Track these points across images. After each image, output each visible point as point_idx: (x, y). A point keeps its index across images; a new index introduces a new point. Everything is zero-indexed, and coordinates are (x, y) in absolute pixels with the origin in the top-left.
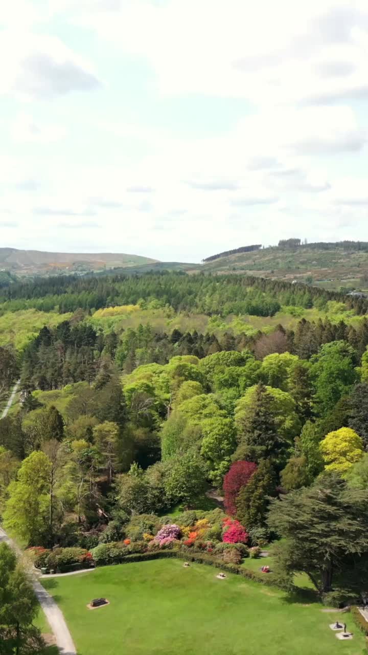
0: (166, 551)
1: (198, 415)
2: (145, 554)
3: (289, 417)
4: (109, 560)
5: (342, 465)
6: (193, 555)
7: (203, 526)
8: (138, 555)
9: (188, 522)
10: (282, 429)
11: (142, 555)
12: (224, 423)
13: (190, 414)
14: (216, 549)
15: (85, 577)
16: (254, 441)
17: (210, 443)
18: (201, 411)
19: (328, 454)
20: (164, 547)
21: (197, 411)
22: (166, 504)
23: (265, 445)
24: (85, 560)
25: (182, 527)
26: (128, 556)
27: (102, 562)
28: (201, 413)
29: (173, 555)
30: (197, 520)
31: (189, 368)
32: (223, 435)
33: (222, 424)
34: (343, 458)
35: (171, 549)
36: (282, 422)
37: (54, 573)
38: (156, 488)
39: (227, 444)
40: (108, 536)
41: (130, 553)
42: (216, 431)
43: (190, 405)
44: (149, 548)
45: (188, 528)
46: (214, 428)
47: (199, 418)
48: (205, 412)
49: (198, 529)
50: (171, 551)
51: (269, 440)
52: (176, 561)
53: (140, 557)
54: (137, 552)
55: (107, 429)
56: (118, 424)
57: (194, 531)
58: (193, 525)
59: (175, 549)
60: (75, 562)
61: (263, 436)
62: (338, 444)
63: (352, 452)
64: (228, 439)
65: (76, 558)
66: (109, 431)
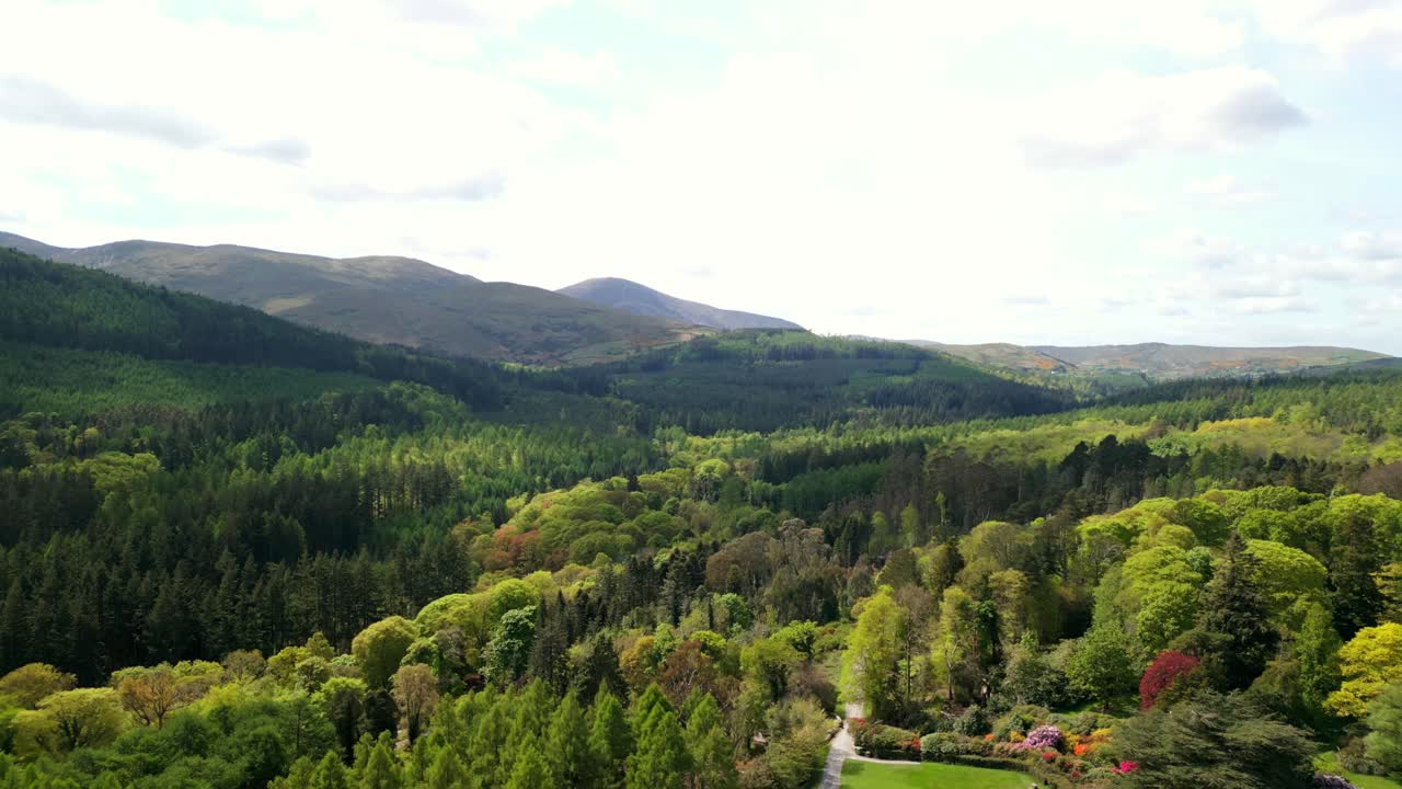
0: (1016, 761)
1: (1152, 576)
2: (987, 759)
3: (1305, 596)
4: (940, 756)
5: (1368, 684)
6: (1049, 776)
7: (1101, 739)
8: (978, 757)
9: (1081, 729)
10: (1288, 613)
11: (982, 759)
12: (1175, 591)
13: (1140, 573)
14: (1087, 775)
15: (901, 771)
16: (1219, 625)
17: (1147, 619)
18: (1157, 570)
19: (1348, 664)
20: (1015, 756)
21: (1150, 569)
22: (1069, 697)
23: (1235, 634)
24: (909, 748)
25: (1069, 733)
26: (963, 756)
27: (930, 757)
28: (1156, 573)
29: (1023, 769)
30: (1096, 728)
31: (1202, 507)
32: (1169, 609)
33: (1170, 593)
34: (1376, 673)
35: (1023, 759)
36: (1287, 602)
37: (871, 756)
38: (1057, 672)
39: (1175, 624)
40: (963, 723)
41: (968, 752)
42: (1159, 602)
43: (1144, 558)
44: (995, 751)
45: (1078, 737)
46: (1158, 597)
47: (1153, 581)
48: (1165, 571)
49: (1091, 741)
50: (1023, 762)
51: (1244, 628)
52: (1023, 778)
53: (979, 760)
54: (978, 754)
55: (1008, 579)
56: (1026, 575)
57: (1086, 743)
58: (1088, 734)
59: (1029, 761)
60: (897, 748)
61: (1233, 619)
62: (1369, 650)
63: (1394, 665)
64: (1177, 617)
65: (899, 743)
66: (1010, 583)
